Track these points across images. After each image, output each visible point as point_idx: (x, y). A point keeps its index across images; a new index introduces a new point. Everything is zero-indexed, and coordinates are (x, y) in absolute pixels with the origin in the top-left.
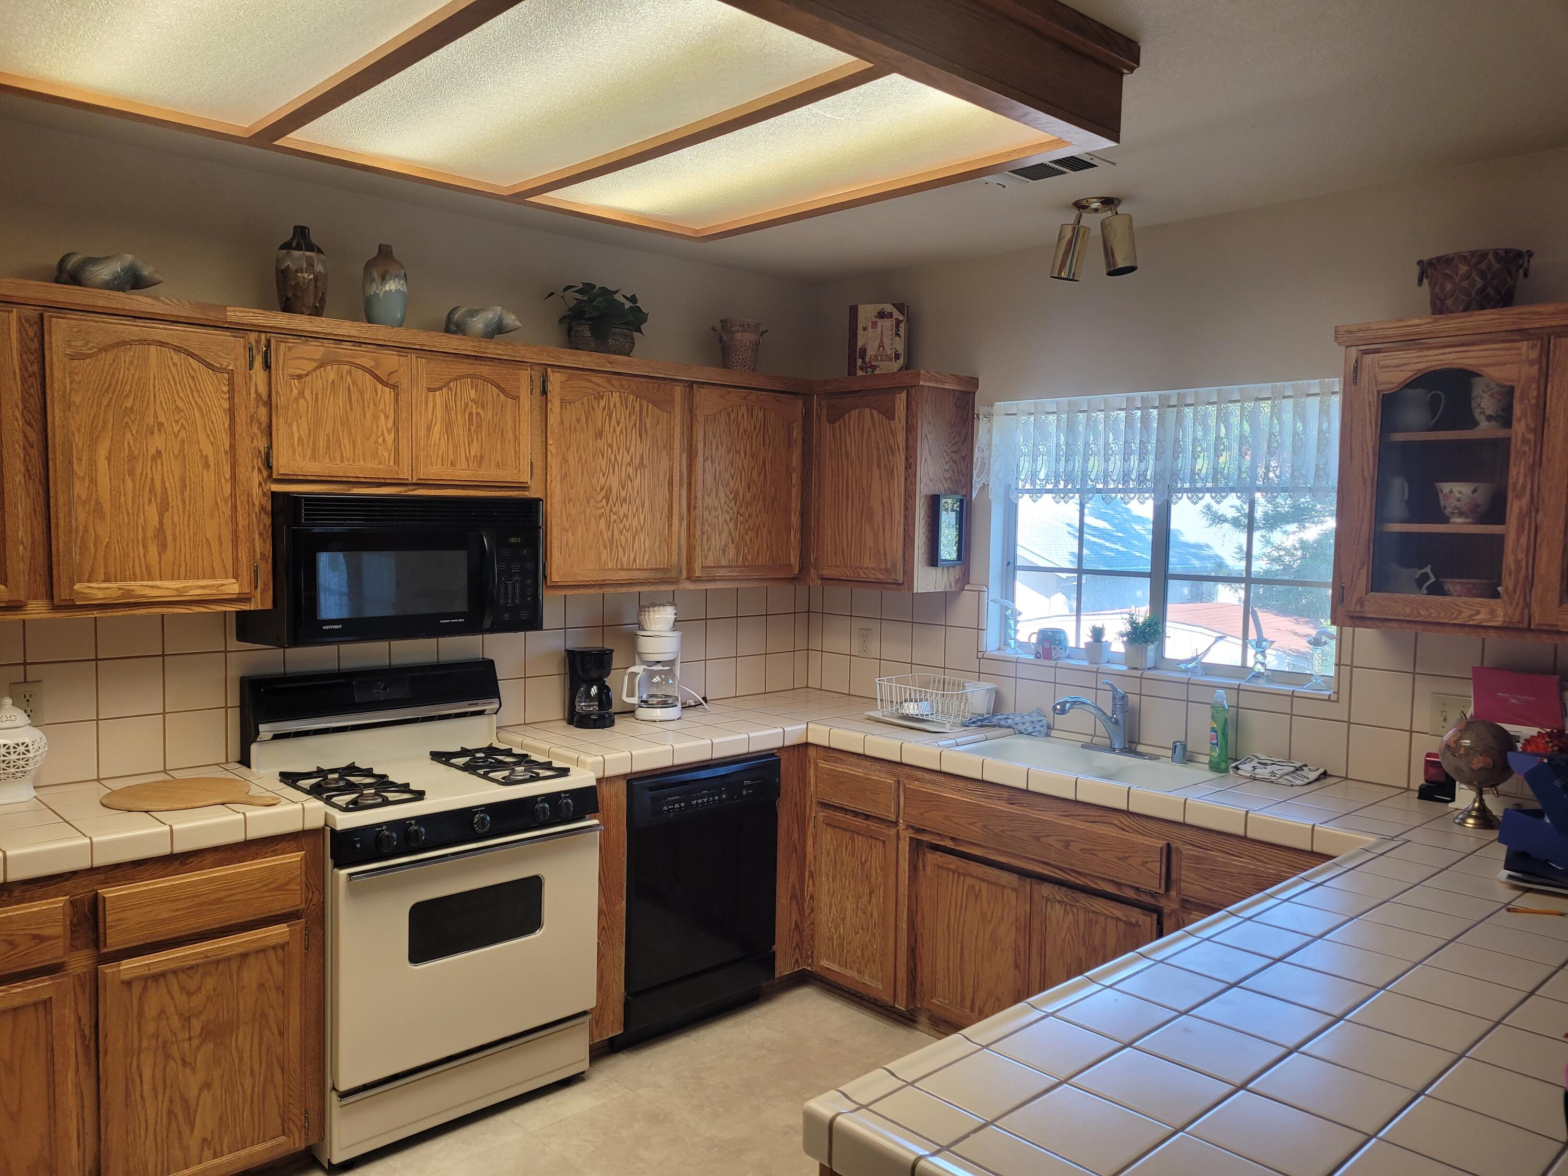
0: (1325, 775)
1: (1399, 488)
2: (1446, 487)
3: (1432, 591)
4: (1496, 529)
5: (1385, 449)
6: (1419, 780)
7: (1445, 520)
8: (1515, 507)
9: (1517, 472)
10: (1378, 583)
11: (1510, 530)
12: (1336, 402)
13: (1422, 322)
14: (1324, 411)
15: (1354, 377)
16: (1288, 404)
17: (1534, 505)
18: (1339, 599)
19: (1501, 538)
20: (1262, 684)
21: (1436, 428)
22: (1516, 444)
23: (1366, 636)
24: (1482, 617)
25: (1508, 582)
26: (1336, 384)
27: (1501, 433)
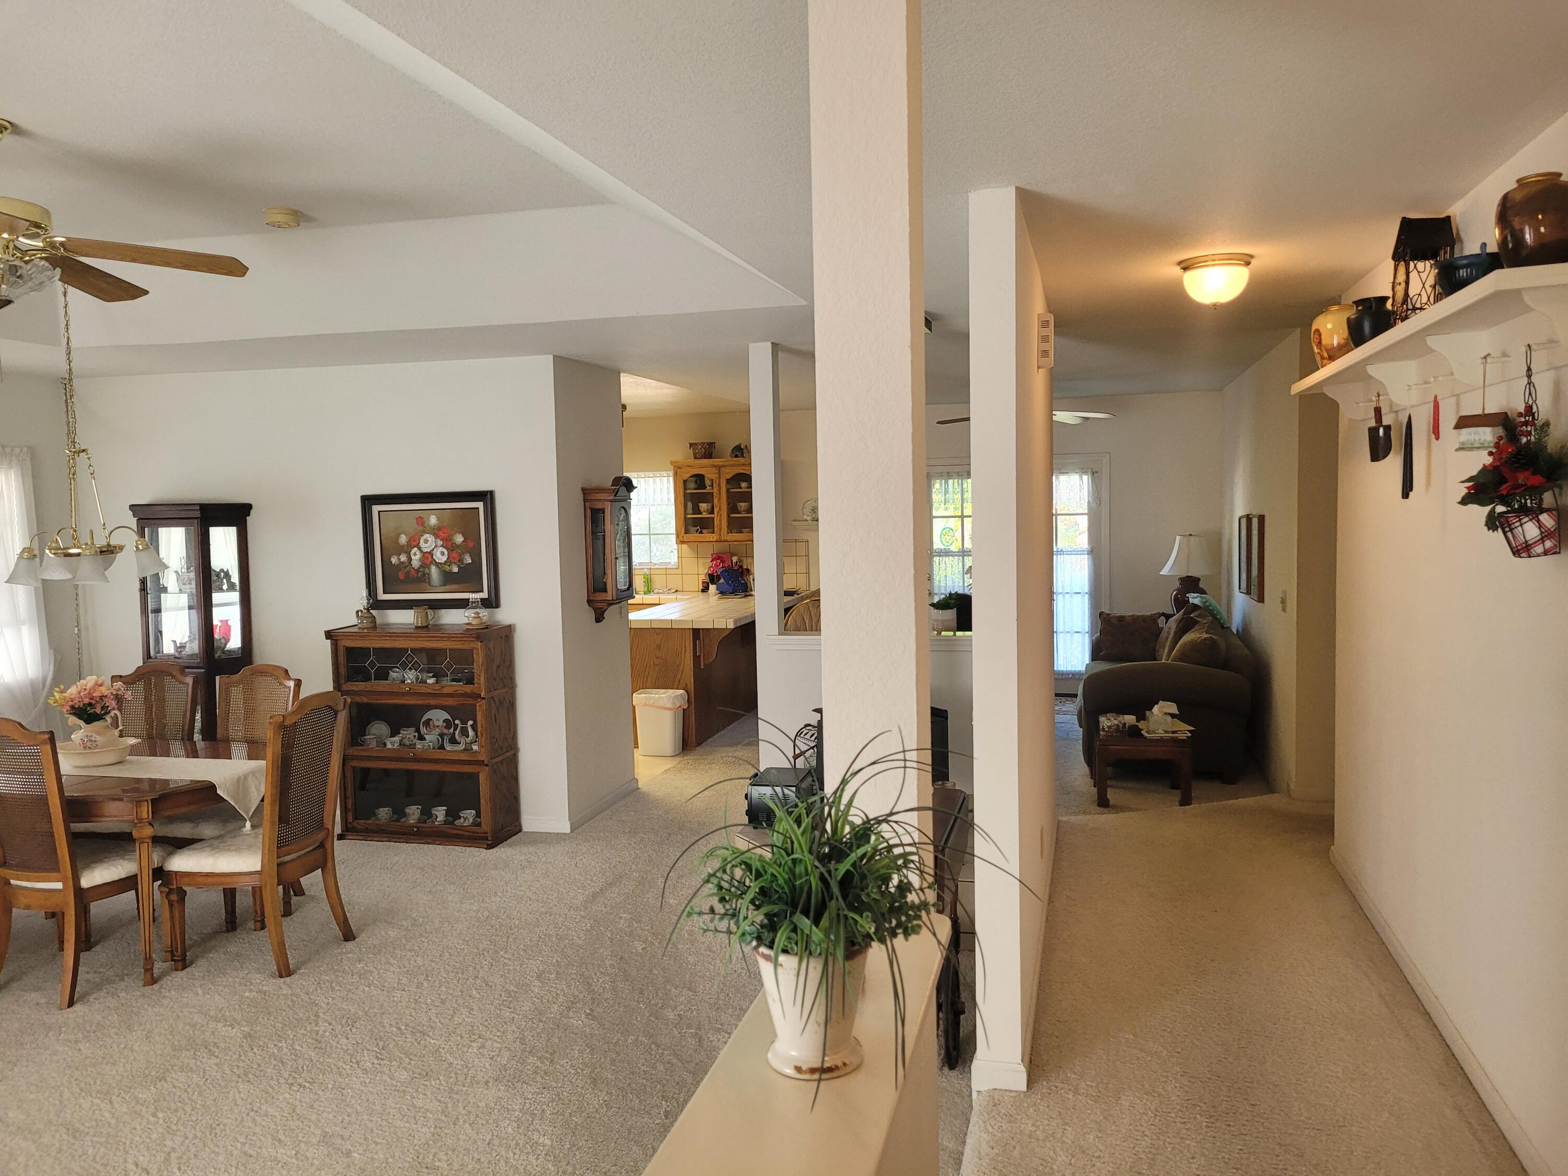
0: (677, 591)
1: (690, 505)
2: (701, 505)
3: (701, 533)
4: (712, 516)
5: (685, 495)
6: (701, 587)
7: (701, 513)
8: (716, 510)
9: (716, 501)
10: (687, 532)
11: (715, 516)
12: (671, 479)
13: (691, 461)
14: (668, 481)
15: (675, 475)
16: (658, 479)
17: (720, 509)
18: (678, 536)
19: (713, 518)
20: (657, 566)
21: (695, 489)
22: (715, 494)
23: (684, 546)
24: (711, 539)
25: (716, 529)
26: (671, 473)
27: (711, 491)
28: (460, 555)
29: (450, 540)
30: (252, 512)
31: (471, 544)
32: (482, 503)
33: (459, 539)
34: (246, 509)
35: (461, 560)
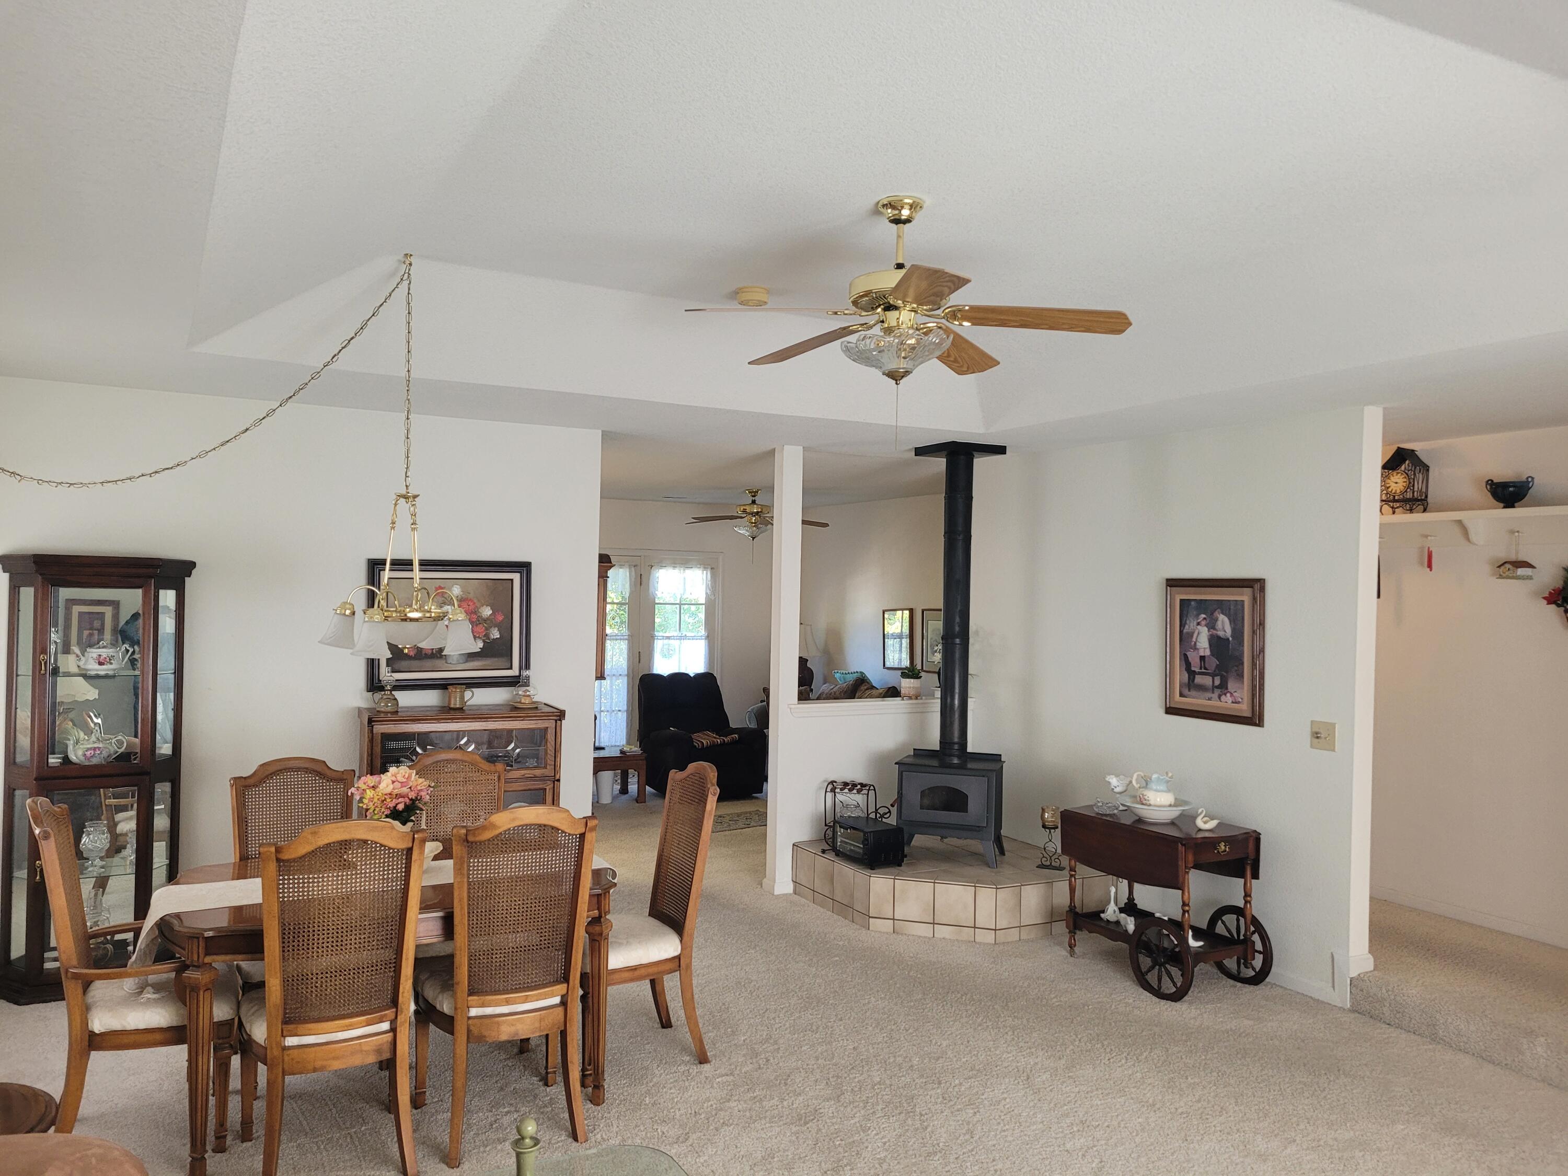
28: (487, 629)
29: (475, 613)
30: (194, 572)
31: (500, 618)
32: (518, 575)
33: (487, 612)
34: (187, 567)
35: (487, 636)
